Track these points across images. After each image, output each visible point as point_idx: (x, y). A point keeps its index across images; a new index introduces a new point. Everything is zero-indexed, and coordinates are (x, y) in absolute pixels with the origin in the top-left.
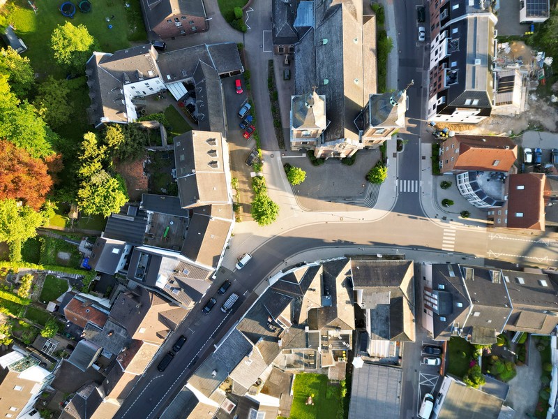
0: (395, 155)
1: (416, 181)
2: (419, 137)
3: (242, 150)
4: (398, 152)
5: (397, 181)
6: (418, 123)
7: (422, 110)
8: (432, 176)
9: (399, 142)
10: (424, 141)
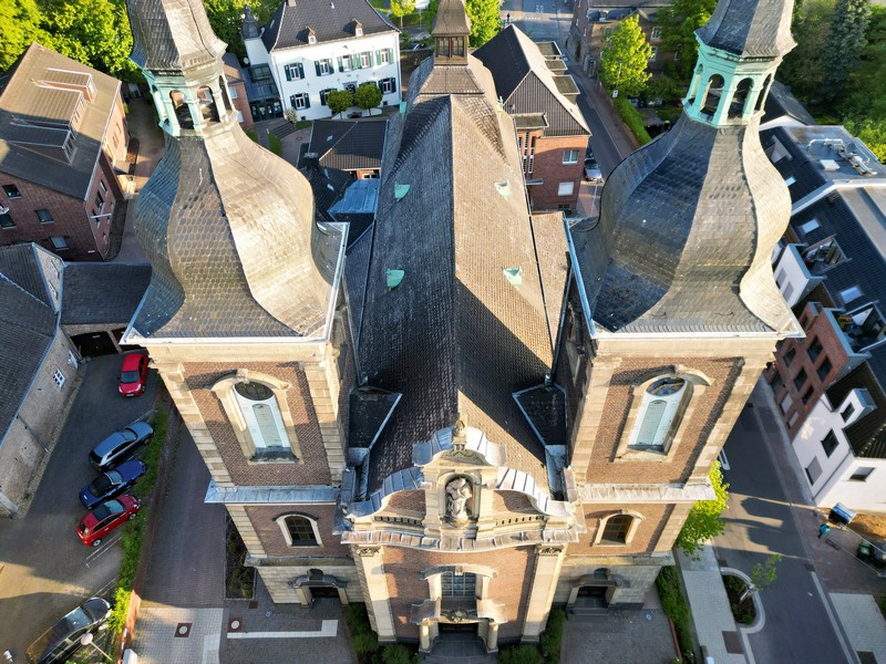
0: (732, 643)
2: (810, 568)
3: (44, 598)
4: (745, 631)
6: (783, 513)
7: (779, 472)
9: (733, 586)
10: (833, 585)
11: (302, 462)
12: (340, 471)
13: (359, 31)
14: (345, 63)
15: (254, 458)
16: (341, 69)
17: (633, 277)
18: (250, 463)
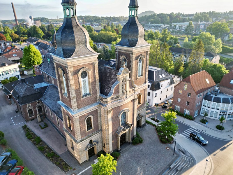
1: (190, 128)
5: (181, 135)
8: (191, 121)
11: (92, 95)
12: (99, 96)
13: (6, 64)
14: (4, 73)
15: (83, 97)
16: (3, 75)
17: (133, 40)
18: (82, 99)
